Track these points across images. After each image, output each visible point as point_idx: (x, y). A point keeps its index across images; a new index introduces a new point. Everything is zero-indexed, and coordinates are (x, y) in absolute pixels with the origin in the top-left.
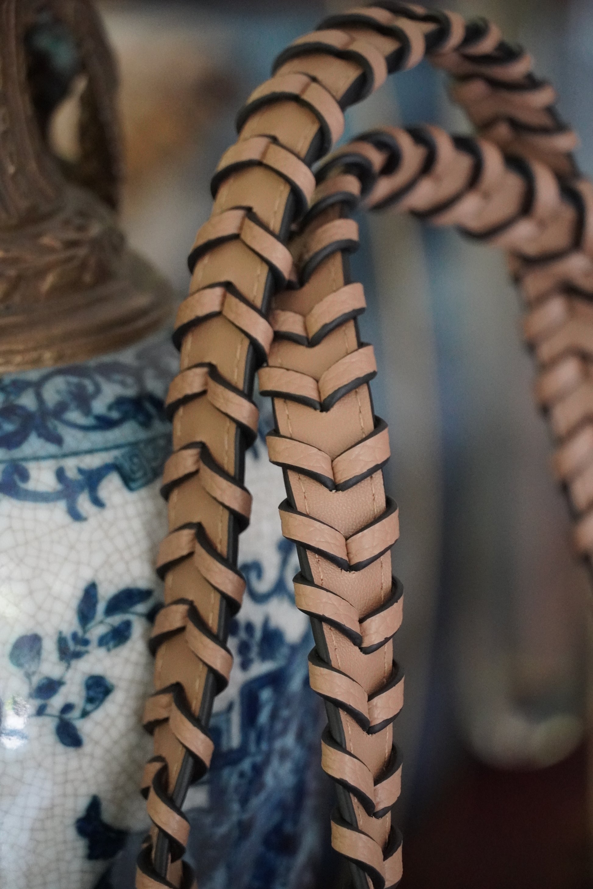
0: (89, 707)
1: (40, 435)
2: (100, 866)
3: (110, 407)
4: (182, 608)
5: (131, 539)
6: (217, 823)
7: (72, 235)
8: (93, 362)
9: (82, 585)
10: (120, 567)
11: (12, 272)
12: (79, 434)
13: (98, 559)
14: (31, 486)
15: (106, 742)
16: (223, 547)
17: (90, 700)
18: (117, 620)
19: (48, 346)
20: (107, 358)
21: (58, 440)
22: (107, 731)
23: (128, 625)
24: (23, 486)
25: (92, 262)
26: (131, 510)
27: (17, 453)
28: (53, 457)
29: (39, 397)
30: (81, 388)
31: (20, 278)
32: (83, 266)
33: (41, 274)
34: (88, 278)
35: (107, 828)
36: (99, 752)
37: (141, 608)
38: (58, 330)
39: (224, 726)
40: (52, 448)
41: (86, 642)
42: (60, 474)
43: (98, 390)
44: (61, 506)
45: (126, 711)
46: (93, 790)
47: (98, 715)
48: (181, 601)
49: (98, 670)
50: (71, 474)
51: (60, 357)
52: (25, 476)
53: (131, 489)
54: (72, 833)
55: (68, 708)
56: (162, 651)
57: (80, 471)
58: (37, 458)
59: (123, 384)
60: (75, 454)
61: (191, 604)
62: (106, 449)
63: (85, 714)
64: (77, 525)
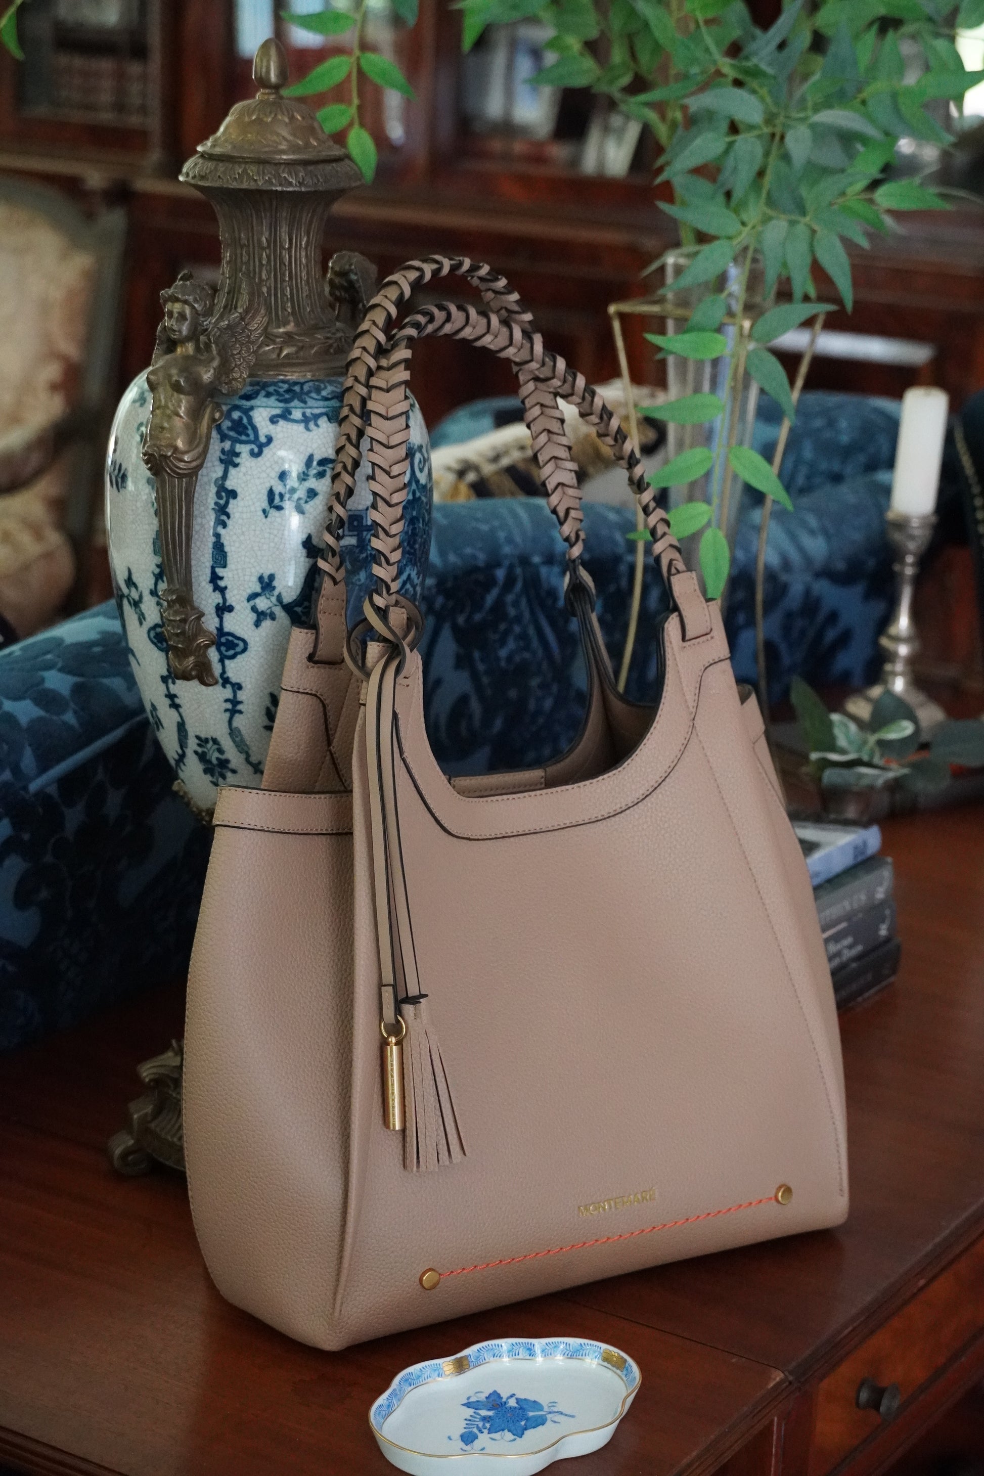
0: (308, 500)
1: (299, 400)
2: (311, 561)
3: (328, 394)
4: (341, 465)
5: (329, 441)
6: (361, 552)
7: (329, 335)
8: (327, 379)
9: (308, 454)
10: (324, 450)
11: (300, 344)
12: (314, 401)
13: (315, 446)
14: (292, 417)
15: (315, 513)
16: (354, 441)
17: (308, 497)
18: (321, 469)
19: (309, 371)
20: (332, 378)
21: (305, 402)
22: (315, 510)
23: (325, 471)
24: (289, 416)
25: (335, 345)
26: (330, 430)
27: (288, 405)
28: (303, 408)
29: (302, 388)
30: (319, 386)
31: (303, 347)
32: (331, 346)
33: (312, 347)
34: (332, 351)
35: (314, 546)
36: (311, 517)
37: (330, 466)
38: (315, 367)
39: (364, 515)
40: (302, 405)
41: (308, 476)
42: (304, 414)
43: (325, 388)
44: (303, 425)
45: (323, 503)
46: (309, 532)
47: (311, 503)
48: (342, 462)
49: (312, 486)
50: (308, 414)
51: (313, 376)
52: (290, 413)
53: (330, 422)
54: (301, 547)
55: (299, 499)
56: (336, 481)
57: (312, 414)
58: (296, 408)
59: (336, 387)
60: (310, 408)
61: (344, 463)
62: (324, 407)
63: (306, 502)
64: (308, 433)
